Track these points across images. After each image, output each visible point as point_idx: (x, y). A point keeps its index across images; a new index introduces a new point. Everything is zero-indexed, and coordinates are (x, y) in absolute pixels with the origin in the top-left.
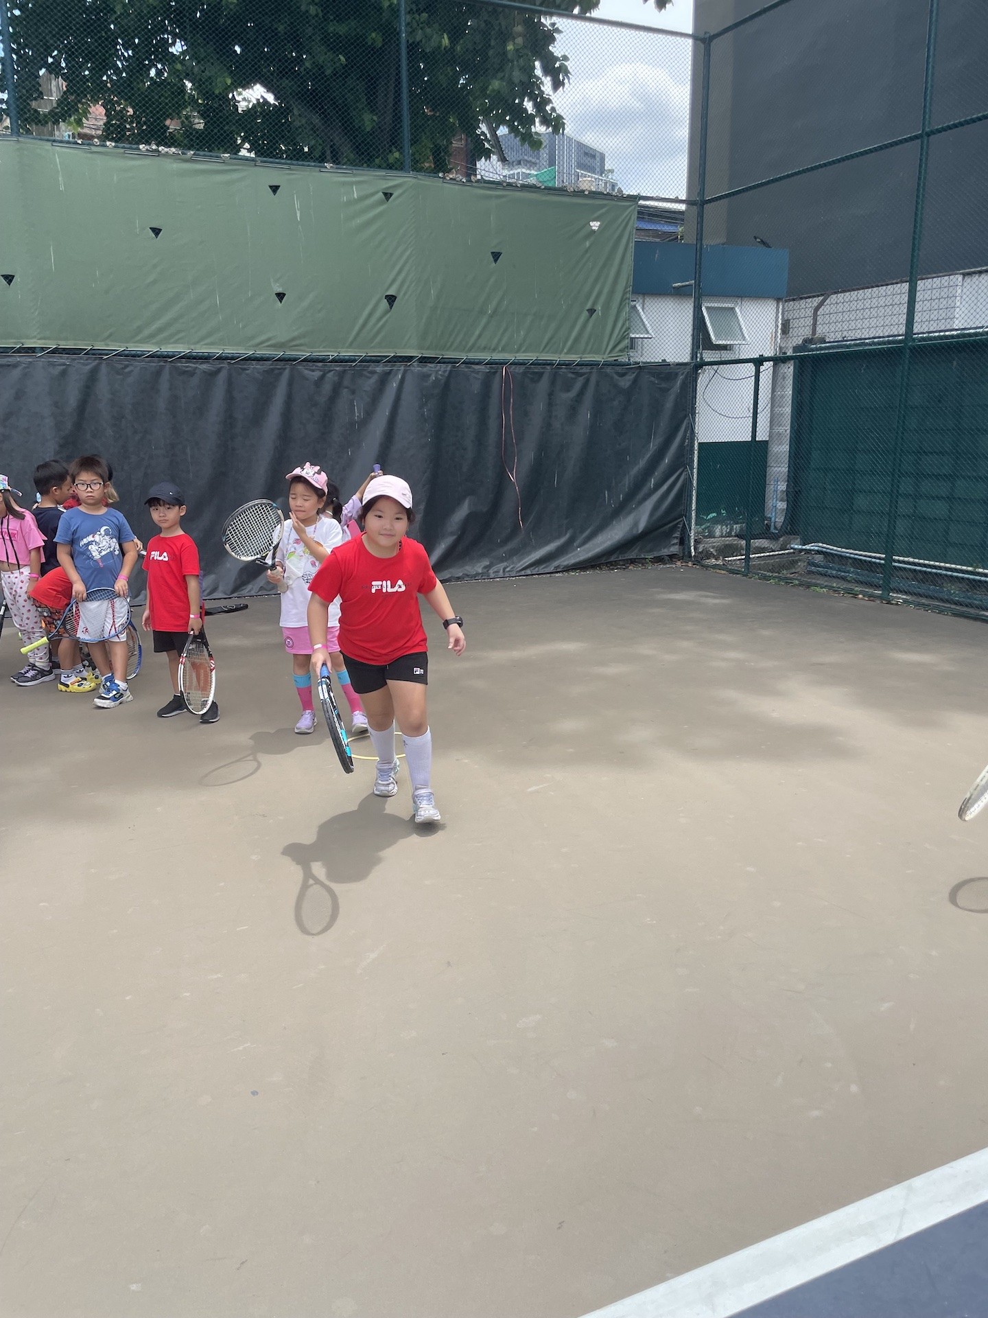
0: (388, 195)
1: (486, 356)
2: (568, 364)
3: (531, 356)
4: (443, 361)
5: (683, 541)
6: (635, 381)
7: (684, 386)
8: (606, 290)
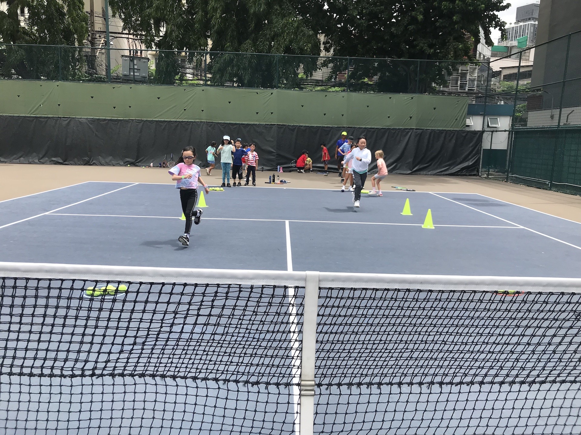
0: (412, 98)
1: (431, 128)
2: (450, 130)
3: (441, 129)
4: (421, 129)
5: (478, 171)
6: (466, 135)
7: (479, 136)
8: (461, 115)
